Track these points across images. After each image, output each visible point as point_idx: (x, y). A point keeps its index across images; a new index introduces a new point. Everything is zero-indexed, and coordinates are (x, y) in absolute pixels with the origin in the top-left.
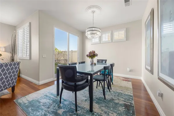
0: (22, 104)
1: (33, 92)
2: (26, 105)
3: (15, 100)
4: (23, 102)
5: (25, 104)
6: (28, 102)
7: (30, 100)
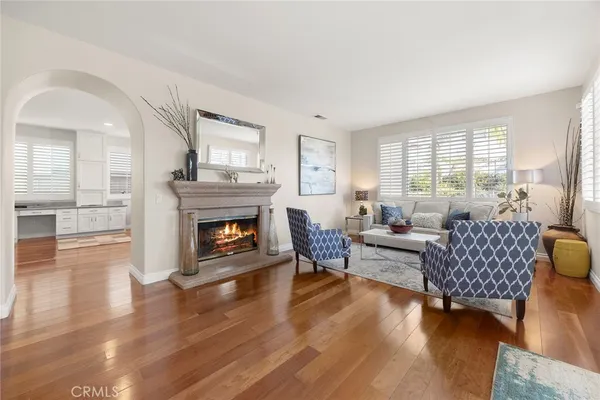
0: (508, 370)
1: (583, 367)
2: (516, 381)
3: (501, 343)
4: (516, 365)
5: (516, 376)
6: (528, 378)
7: (543, 380)
